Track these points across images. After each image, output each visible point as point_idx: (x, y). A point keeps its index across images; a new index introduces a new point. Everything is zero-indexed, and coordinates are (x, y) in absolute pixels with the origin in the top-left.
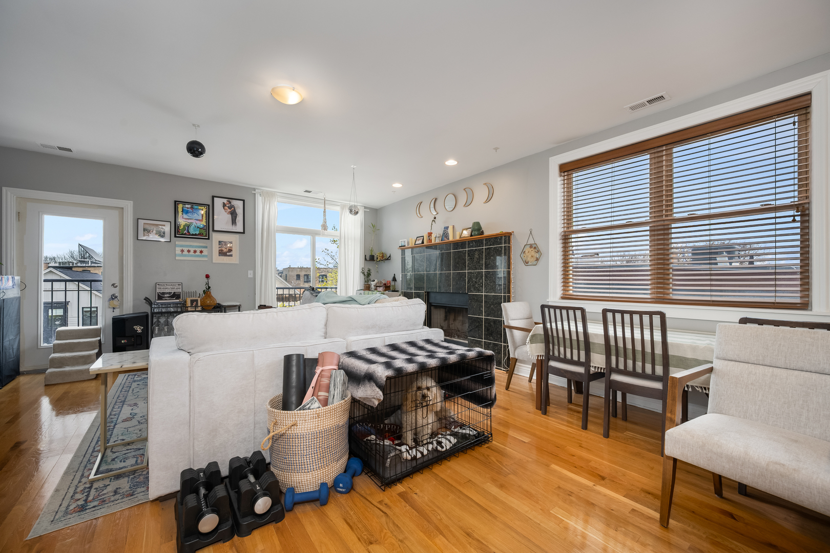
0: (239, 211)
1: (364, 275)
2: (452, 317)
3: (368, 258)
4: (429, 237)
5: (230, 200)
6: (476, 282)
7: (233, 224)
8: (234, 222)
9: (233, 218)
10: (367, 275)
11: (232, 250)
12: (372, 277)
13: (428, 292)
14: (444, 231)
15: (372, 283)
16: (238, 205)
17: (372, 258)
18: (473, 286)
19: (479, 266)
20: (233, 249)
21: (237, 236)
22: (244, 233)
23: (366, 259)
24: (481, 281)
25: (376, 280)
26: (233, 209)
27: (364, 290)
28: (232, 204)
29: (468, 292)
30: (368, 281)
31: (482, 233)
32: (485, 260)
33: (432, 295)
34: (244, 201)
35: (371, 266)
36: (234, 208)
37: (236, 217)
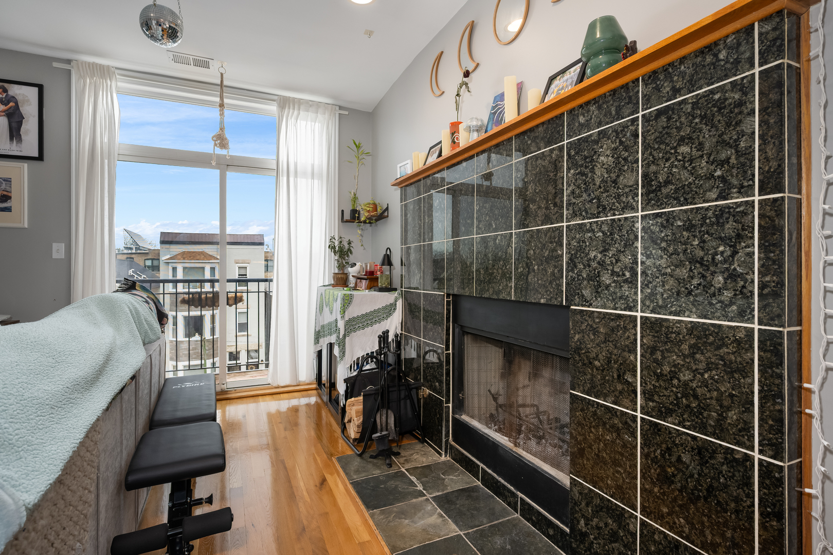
0: (30, 110)
1: (335, 253)
2: (524, 369)
3: (347, 216)
4: (453, 134)
5: (6, 85)
6: (602, 264)
7: (11, 138)
8: (15, 133)
9: (14, 125)
10: (342, 252)
11: (10, 198)
12: (351, 259)
13: (454, 295)
14: (493, 108)
15: (350, 270)
16: (27, 97)
17: (355, 215)
18: (590, 278)
19: (618, 196)
20: (13, 195)
21: (25, 166)
22: (40, 158)
23: (343, 220)
24: (627, 259)
25: (358, 264)
26: (11, 104)
27: (334, 286)
28: (11, 93)
29: (570, 301)
30: (344, 266)
31: (632, 49)
32: (646, 166)
33: (465, 305)
34: (40, 88)
35: (354, 234)
36: (16, 103)
37: (20, 124)
